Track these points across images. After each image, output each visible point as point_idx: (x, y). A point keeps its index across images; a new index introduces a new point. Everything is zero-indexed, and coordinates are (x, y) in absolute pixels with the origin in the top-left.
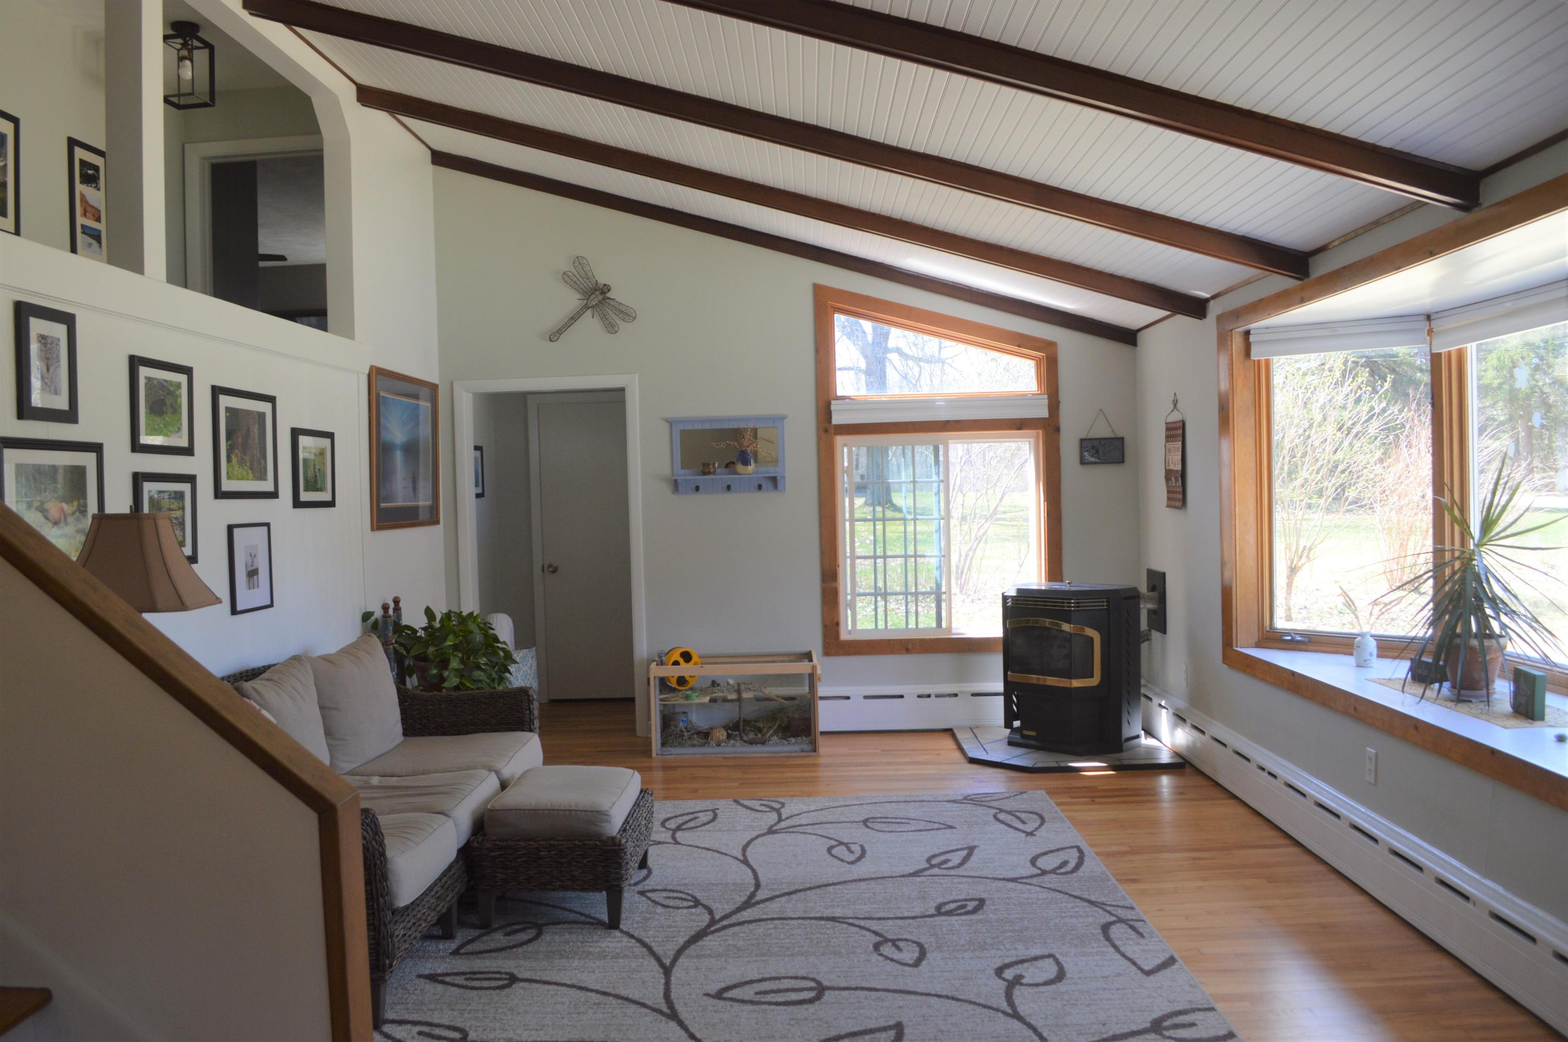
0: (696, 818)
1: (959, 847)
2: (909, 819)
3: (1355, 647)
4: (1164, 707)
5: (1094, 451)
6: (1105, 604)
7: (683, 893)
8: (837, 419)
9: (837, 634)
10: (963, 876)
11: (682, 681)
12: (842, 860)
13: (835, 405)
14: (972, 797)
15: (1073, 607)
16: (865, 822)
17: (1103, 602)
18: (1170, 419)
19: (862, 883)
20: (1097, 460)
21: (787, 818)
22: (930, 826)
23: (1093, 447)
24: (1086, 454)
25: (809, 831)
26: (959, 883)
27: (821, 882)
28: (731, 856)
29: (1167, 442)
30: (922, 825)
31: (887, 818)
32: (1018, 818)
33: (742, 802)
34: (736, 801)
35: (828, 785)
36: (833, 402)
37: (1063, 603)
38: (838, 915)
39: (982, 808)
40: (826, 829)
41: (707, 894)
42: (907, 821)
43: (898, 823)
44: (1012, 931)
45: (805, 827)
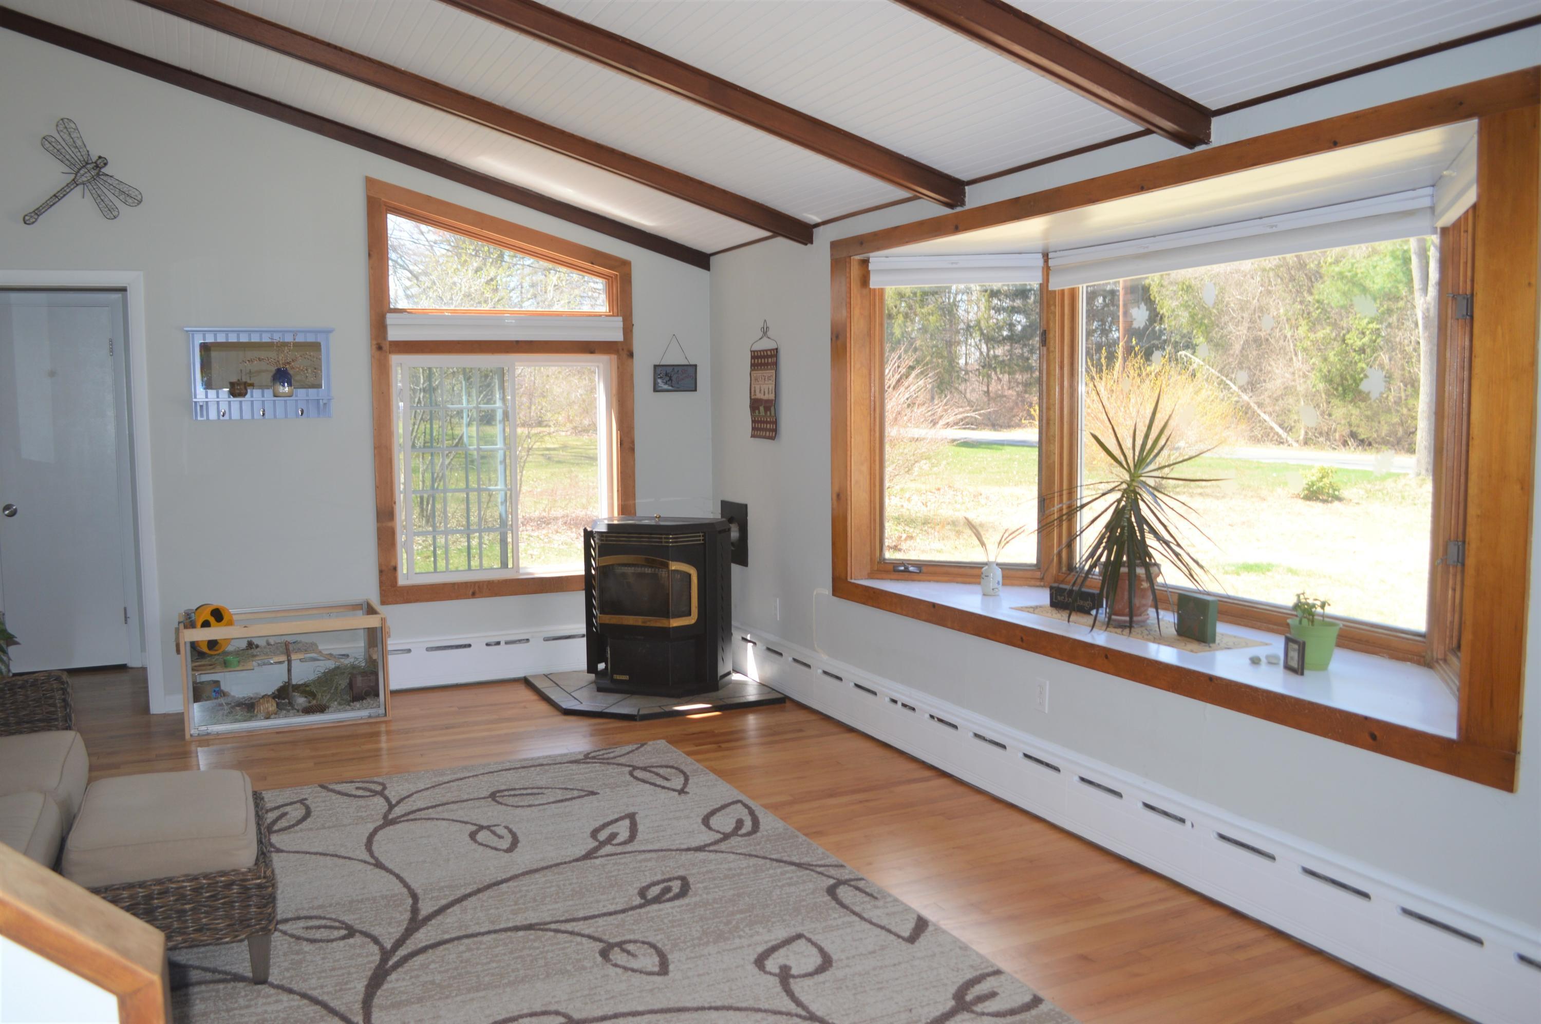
0: (284, 815)
1: (616, 816)
2: (541, 788)
3: (983, 576)
4: (750, 641)
5: (668, 378)
6: (701, 538)
7: (324, 918)
8: (394, 334)
9: (395, 579)
10: (644, 851)
11: (212, 644)
12: (496, 849)
13: (390, 319)
14: (592, 754)
15: (672, 542)
16: (493, 796)
17: (700, 536)
18: (755, 348)
19: (537, 875)
20: (670, 388)
21: (398, 803)
22: (569, 795)
23: (667, 375)
24: (659, 381)
25: (432, 816)
26: (646, 860)
27: (488, 880)
28: (358, 860)
29: (752, 370)
30: (560, 795)
31: (515, 789)
32: (657, 774)
33: (331, 787)
34: (322, 786)
35: (422, 755)
36: (389, 315)
37: (661, 538)
38: (534, 921)
39: (612, 766)
40: (452, 811)
41: (357, 916)
42: (540, 791)
43: (531, 794)
44: (741, 912)
45: (426, 811)
